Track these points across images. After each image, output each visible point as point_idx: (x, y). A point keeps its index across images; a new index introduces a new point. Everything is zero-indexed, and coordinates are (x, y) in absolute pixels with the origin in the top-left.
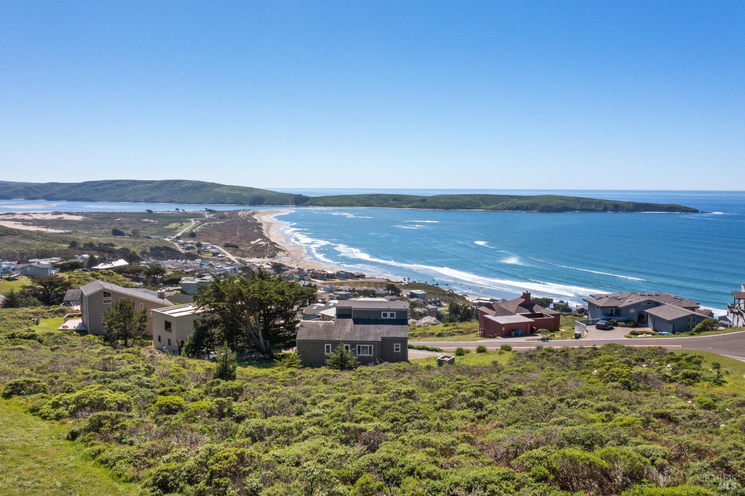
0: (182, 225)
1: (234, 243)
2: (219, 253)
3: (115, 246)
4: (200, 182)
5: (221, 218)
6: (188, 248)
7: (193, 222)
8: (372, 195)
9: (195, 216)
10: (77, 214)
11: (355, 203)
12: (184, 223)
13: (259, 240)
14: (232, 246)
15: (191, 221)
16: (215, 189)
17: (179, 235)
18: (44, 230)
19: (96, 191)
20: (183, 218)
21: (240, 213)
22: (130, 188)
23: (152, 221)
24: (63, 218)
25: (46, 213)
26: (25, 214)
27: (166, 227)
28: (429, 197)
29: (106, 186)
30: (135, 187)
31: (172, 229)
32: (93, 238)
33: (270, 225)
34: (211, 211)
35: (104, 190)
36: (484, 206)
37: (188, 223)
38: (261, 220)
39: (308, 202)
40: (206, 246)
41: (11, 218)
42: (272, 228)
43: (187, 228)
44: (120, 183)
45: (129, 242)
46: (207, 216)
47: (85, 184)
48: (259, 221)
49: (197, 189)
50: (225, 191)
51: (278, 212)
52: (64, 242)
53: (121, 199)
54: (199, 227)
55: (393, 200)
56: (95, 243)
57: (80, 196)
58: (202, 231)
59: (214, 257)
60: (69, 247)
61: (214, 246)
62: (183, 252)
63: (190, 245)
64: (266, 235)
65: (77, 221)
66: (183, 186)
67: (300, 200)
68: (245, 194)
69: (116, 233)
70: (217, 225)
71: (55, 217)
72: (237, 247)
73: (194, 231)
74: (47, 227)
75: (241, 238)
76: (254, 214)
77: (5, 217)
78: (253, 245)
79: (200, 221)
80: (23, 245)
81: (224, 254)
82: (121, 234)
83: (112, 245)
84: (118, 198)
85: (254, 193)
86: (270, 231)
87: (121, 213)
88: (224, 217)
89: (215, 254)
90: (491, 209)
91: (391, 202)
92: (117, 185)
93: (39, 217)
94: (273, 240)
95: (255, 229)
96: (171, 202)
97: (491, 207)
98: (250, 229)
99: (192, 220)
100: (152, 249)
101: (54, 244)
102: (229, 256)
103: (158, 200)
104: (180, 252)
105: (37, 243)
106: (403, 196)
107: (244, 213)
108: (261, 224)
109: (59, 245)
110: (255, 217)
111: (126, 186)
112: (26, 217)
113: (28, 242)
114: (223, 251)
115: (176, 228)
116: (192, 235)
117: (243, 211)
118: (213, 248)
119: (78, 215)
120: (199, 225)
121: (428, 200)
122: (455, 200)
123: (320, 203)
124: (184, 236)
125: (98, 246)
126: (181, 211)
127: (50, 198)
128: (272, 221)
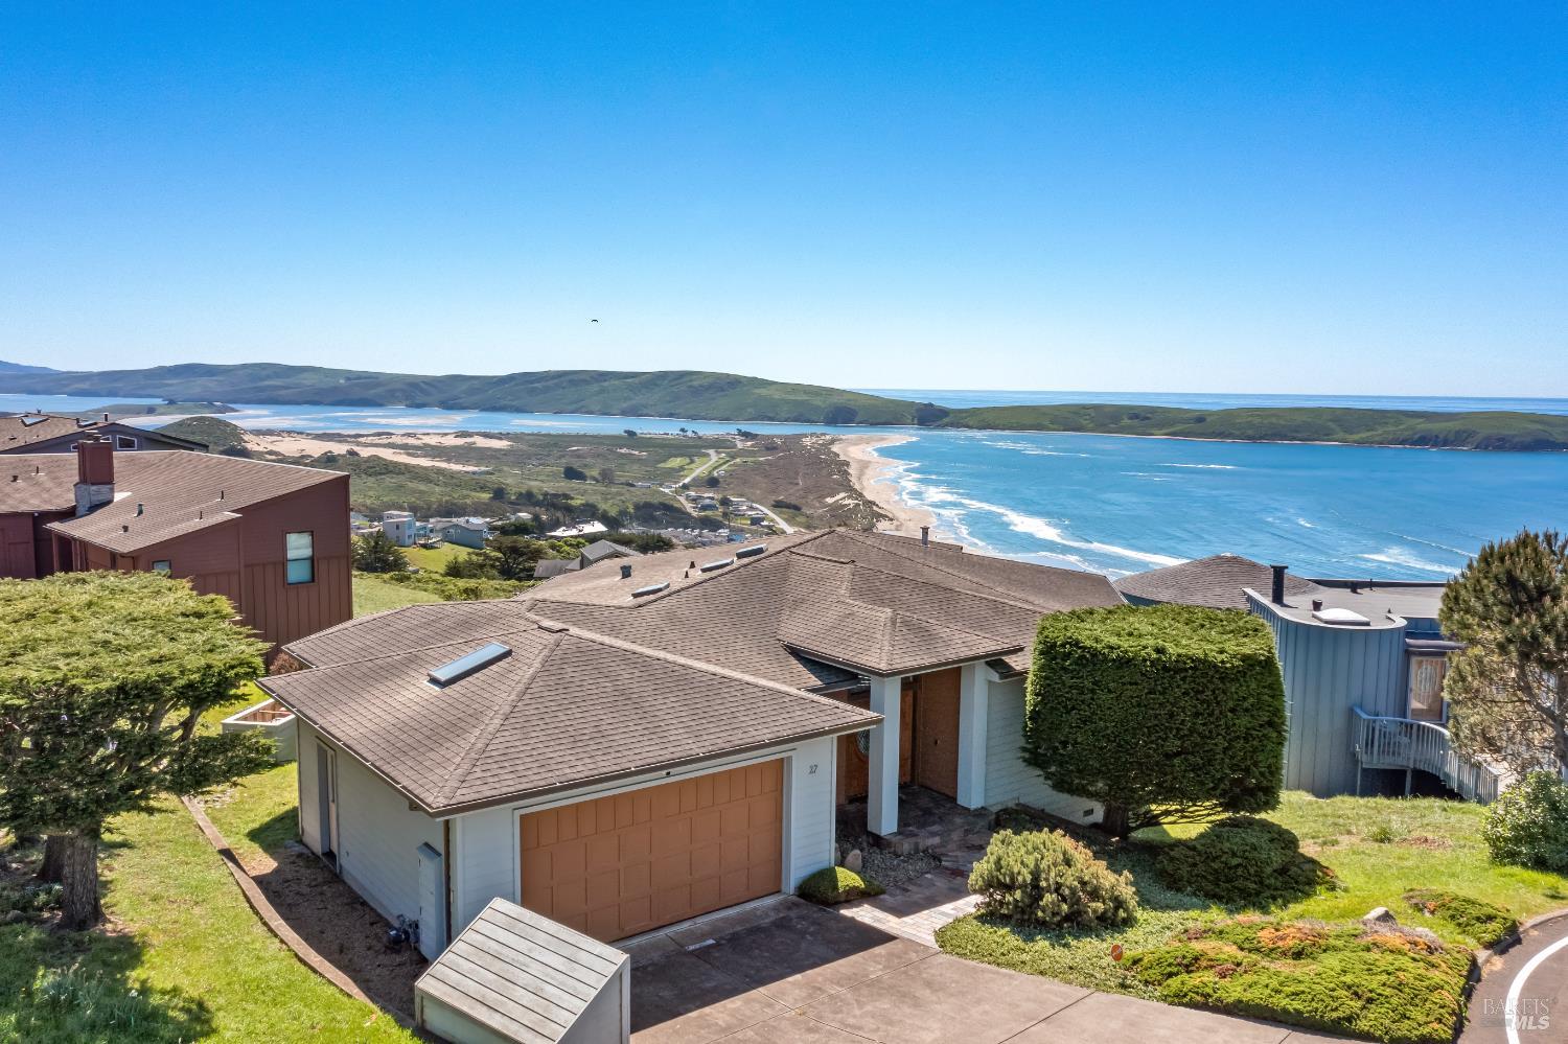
0: (692, 462)
1: (793, 500)
2: (763, 519)
3: (572, 498)
4: (728, 375)
5: (768, 449)
6: (704, 508)
7: (714, 456)
8: (1084, 407)
9: (718, 444)
10: (500, 437)
11: (1047, 423)
12: (696, 459)
13: (842, 495)
14: (788, 506)
15: (708, 455)
16: (757, 391)
17: (687, 480)
18: (444, 465)
19: (533, 392)
20: (693, 448)
21: (807, 441)
22: (595, 387)
23: (636, 453)
24: (474, 443)
25: (446, 434)
26: (409, 435)
27: (662, 465)
28: (1212, 413)
29: (550, 383)
30: (606, 384)
31: (673, 469)
32: (533, 483)
33: (864, 465)
34: (747, 435)
35: (546, 390)
36: (1341, 435)
37: (705, 459)
38: (848, 456)
39: (946, 420)
40: (738, 503)
41: (385, 441)
42: (869, 472)
43: (700, 469)
44: (575, 377)
45: (595, 492)
46: (740, 445)
47: (512, 378)
48: (842, 458)
49: (723, 390)
50: (777, 396)
51: (883, 439)
52: (483, 488)
53: (579, 408)
54: (724, 467)
55: (1131, 418)
56: (535, 491)
57: (503, 403)
58: (731, 474)
59: (754, 527)
60: (491, 498)
61: (754, 505)
62: (695, 514)
63: (707, 501)
64: (857, 487)
65: (500, 450)
66: (695, 383)
67: (929, 415)
68: (817, 401)
69: (571, 474)
70: (761, 463)
71: (460, 441)
72: (797, 508)
73: (716, 474)
74: (449, 461)
75: (807, 491)
76: (833, 442)
77: (376, 440)
78: (830, 505)
79: (727, 453)
80: (414, 491)
81: (772, 520)
82: (580, 476)
83: (567, 497)
84: (574, 406)
85: (835, 400)
86: (864, 478)
87: (577, 436)
88: (775, 448)
89: (756, 521)
90: (1355, 442)
91: (1126, 421)
92: (570, 381)
93: (433, 441)
94: (869, 496)
95: (835, 473)
96: (671, 415)
97: (1356, 437)
98: (824, 472)
99: (711, 452)
100: (637, 507)
101: (465, 492)
102: (782, 525)
103: (645, 412)
104: (689, 514)
105: (437, 489)
106: (1153, 410)
107: (814, 439)
108: (847, 464)
109: (473, 494)
110: (835, 448)
111: (586, 382)
112: (411, 441)
113: (422, 487)
114: (771, 515)
115: (682, 468)
116: (713, 483)
117: (812, 435)
118: (752, 508)
119: (501, 439)
120: (725, 463)
121: (1209, 419)
122: (1274, 420)
123: (971, 423)
124: (697, 483)
125: (541, 498)
126: (690, 434)
127: (450, 405)
128: (866, 458)
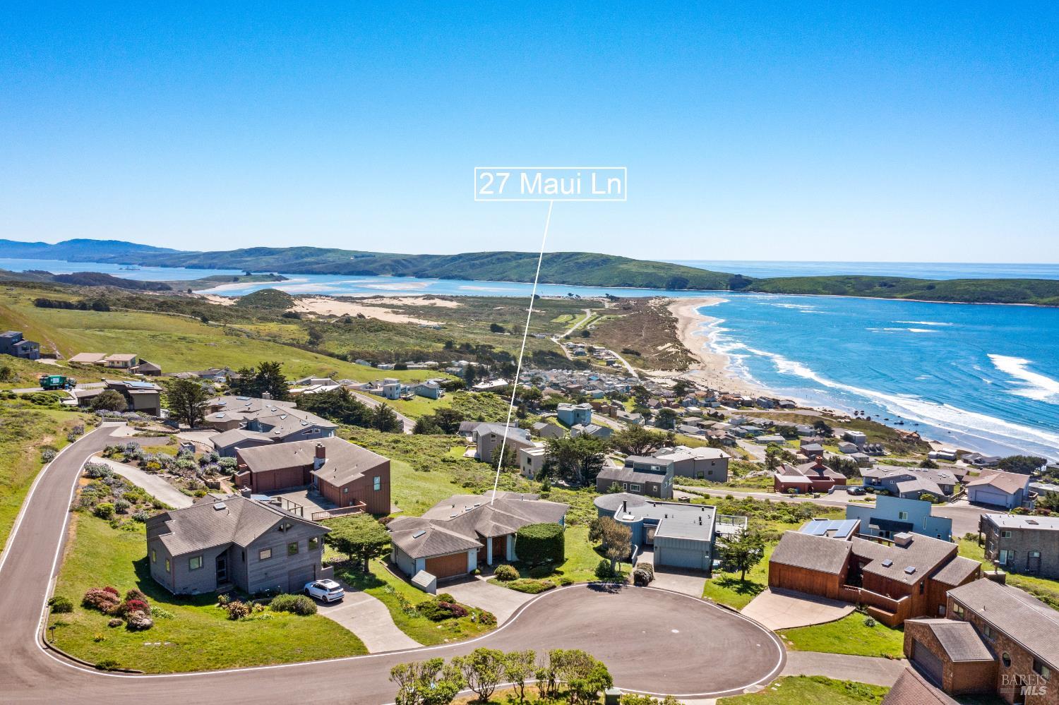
0: (574, 318)
1: (636, 348)
2: (614, 362)
3: (494, 348)
4: (602, 255)
5: (625, 309)
6: (578, 354)
7: (589, 314)
8: (848, 278)
9: (592, 304)
10: (451, 299)
11: (820, 289)
12: (577, 316)
13: (669, 344)
14: (632, 353)
15: (585, 313)
16: (621, 266)
17: (569, 333)
18: (415, 321)
19: (473, 266)
20: (575, 307)
21: (651, 303)
22: (514, 263)
23: (539, 311)
24: (435, 304)
25: (417, 297)
26: (394, 298)
27: (554, 321)
28: (940, 283)
29: (485, 260)
30: (520, 261)
31: (561, 324)
32: (471, 336)
33: (688, 321)
34: (613, 299)
35: (482, 264)
37: (582, 316)
38: (678, 314)
39: (750, 287)
40: (599, 351)
41: (379, 302)
42: (690, 327)
43: (579, 324)
44: (501, 256)
45: (509, 343)
46: (607, 305)
47: (460, 256)
48: (674, 316)
49: (598, 265)
50: (634, 269)
51: (704, 301)
52: (439, 340)
53: (503, 278)
54: (595, 322)
55: (881, 286)
56: (471, 342)
57: (455, 273)
58: (598, 328)
59: (609, 367)
60: (444, 348)
61: (610, 351)
62: (571, 358)
63: (580, 350)
64: (680, 338)
65: (451, 309)
66: (580, 261)
67: (738, 284)
68: (662, 273)
69: (495, 329)
70: (618, 319)
71: (427, 303)
72: (638, 354)
73: (588, 327)
74: (419, 317)
75: (646, 340)
76: (669, 303)
77: (374, 301)
78: (660, 351)
79: (598, 312)
81: (621, 363)
82: (501, 330)
83: (491, 347)
84: (498, 276)
85: (674, 272)
86: (686, 331)
87: (501, 298)
88: (629, 308)
89: (610, 363)
91: (878, 288)
92: (498, 259)
93: (409, 302)
94: (687, 345)
95: (665, 325)
96: (563, 283)
97: (1046, 300)
98: (660, 327)
99: (587, 310)
100: (535, 354)
101: (429, 343)
102: (627, 366)
103: (547, 280)
104: (567, 359)
105: (412, 341)
106: (897, 280)
107: (657, 301)
108: (676, 320)
109: (434, 344)
110: (670, 308)
111: (508, 260)
112: (395, 302)
114: (621, 359)
115: (567, 323)
116: (586, 334)
117: (655, 298)
118: (608, 354)
119: (452, 301)
120: (595, 319)
121: (937, 287)
122: (985, 288)
123: (767, 289)
124: (575, 334)
125: (475, 348)
126: (574, 297)
127: (420, 275)
128: (692, 316)
